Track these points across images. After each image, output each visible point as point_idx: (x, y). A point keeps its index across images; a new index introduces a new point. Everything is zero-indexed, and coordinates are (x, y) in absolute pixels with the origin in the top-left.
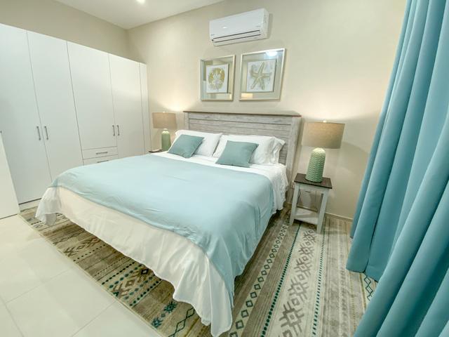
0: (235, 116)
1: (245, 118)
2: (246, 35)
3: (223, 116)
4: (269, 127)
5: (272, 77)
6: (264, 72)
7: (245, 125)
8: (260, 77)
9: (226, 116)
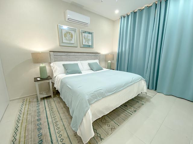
0: (81, 53)
1: (85, 54)
2: (81, 23)
3: (75, 53)
4: (93, 57)
5: (91, 40)
6: (88, 38)
7: (85, 57)
8: (87, 40)
9: (77, 54)
